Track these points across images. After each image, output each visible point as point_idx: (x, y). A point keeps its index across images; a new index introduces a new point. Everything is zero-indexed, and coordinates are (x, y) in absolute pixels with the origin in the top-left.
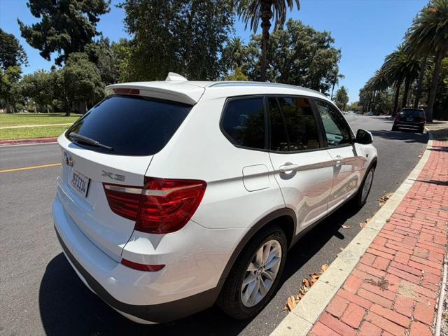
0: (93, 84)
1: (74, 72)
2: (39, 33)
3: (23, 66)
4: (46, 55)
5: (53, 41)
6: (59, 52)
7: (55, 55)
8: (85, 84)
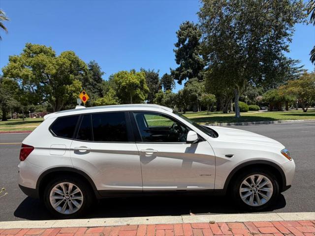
0: (197, 95)
1: (188, 90)
2: (178, 72)
3: (173, 89)
4: (180, 83)
5: (183, 74)
6: (186, 79)
7: (184, 82)
8: (193, 95)
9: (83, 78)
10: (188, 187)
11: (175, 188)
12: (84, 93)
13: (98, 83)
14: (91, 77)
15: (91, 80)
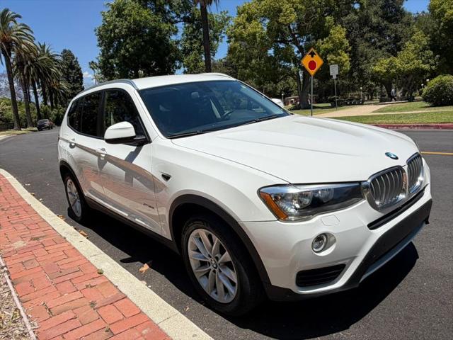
9: (356, 17)
10: (137, 220)
11: (126, 215)
12: (312, 54)
13: (391, 22)
14: (376, 13)
15: (374, 20)
